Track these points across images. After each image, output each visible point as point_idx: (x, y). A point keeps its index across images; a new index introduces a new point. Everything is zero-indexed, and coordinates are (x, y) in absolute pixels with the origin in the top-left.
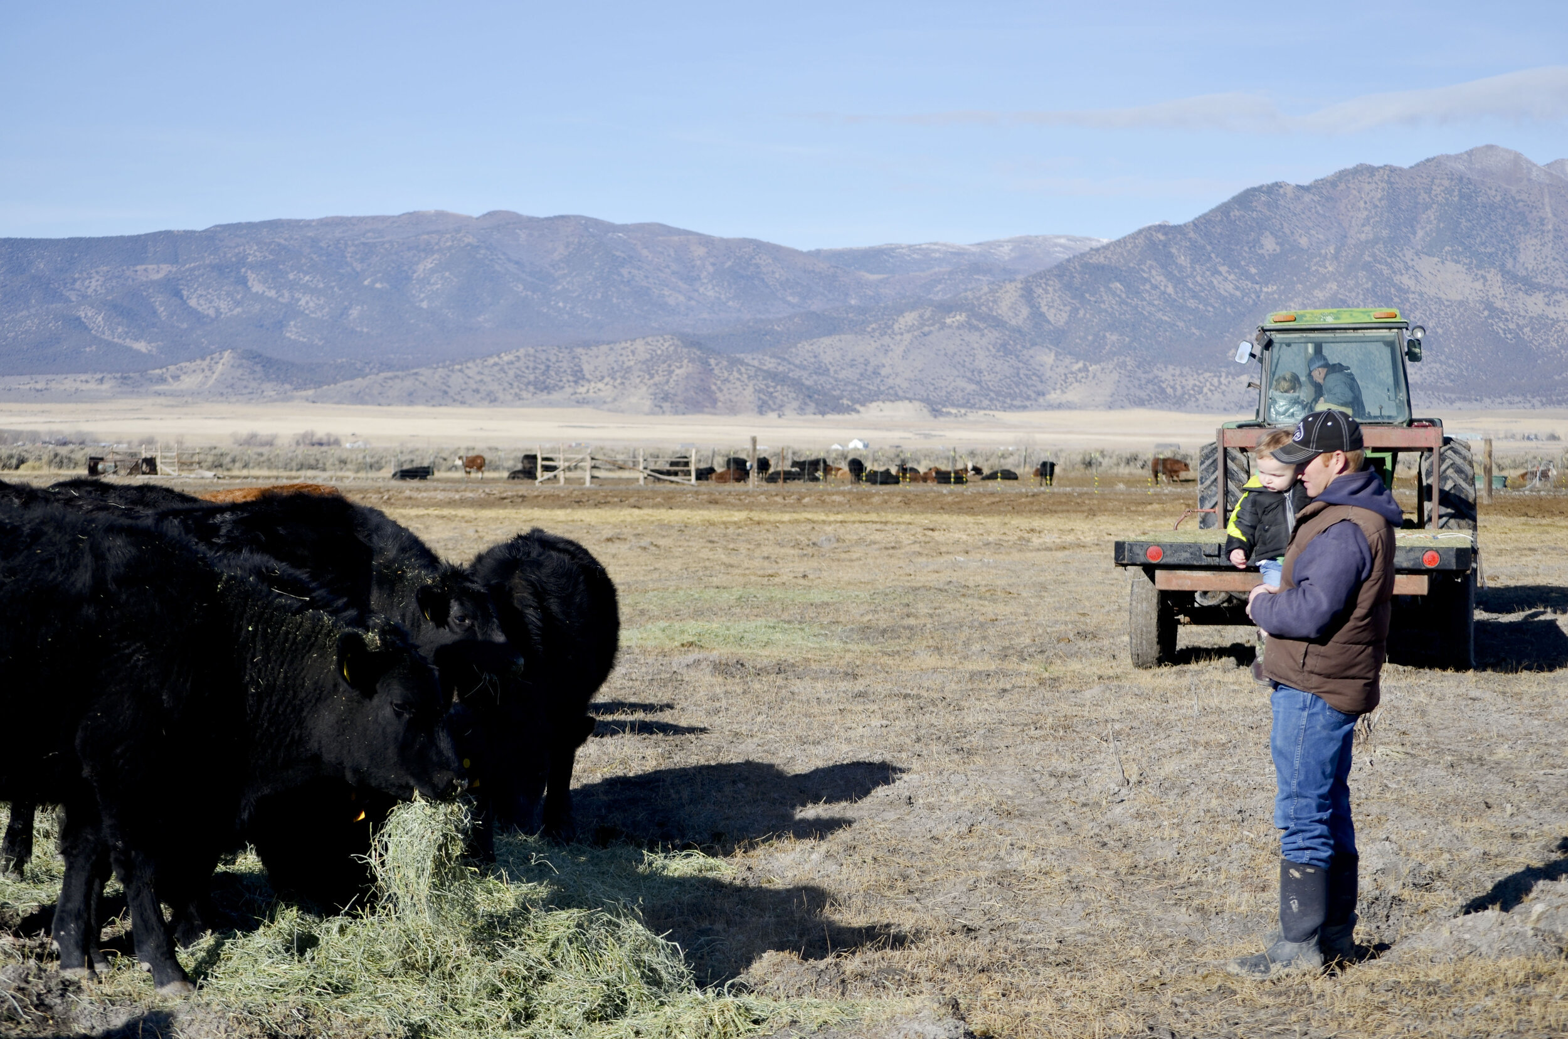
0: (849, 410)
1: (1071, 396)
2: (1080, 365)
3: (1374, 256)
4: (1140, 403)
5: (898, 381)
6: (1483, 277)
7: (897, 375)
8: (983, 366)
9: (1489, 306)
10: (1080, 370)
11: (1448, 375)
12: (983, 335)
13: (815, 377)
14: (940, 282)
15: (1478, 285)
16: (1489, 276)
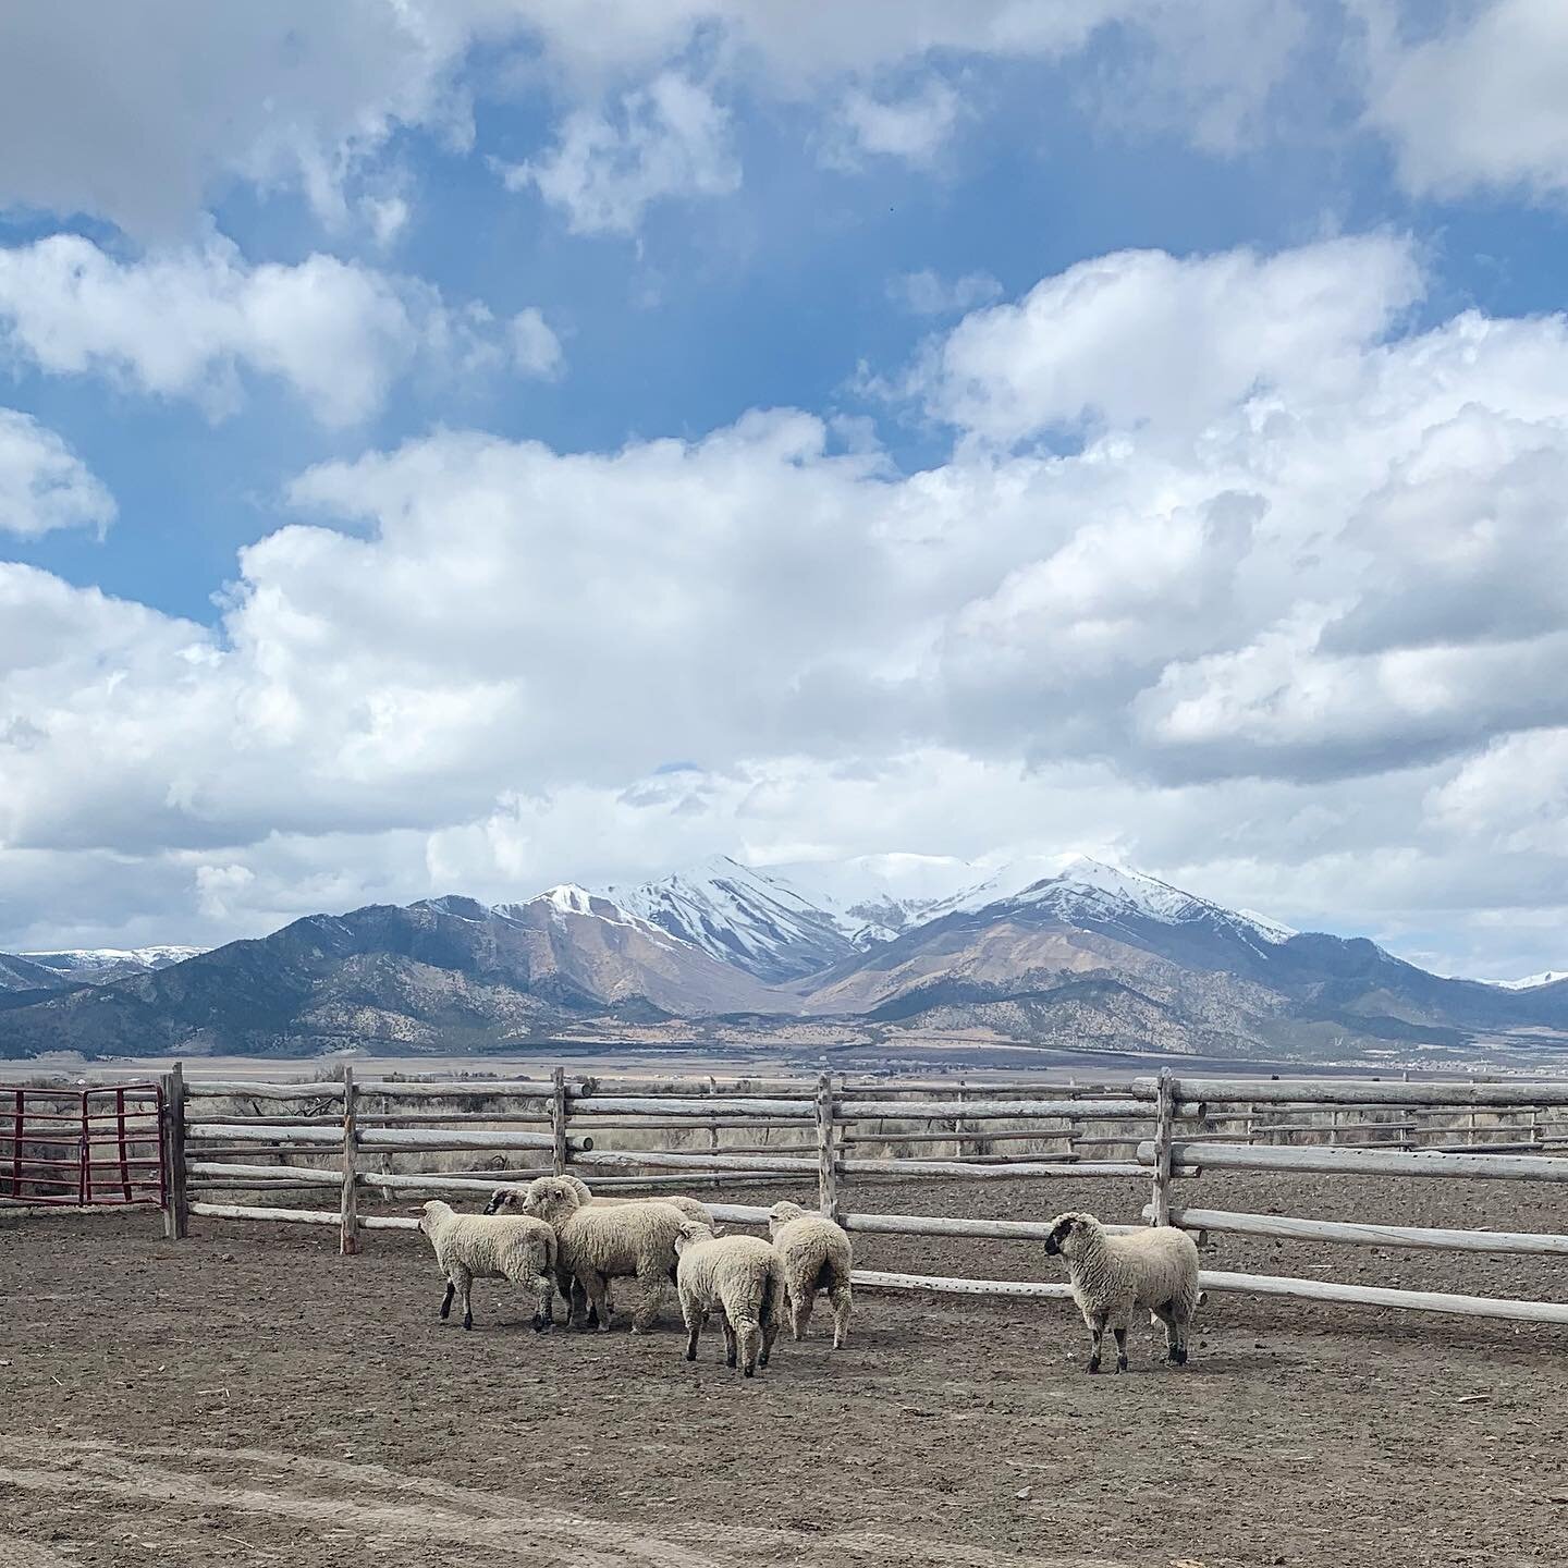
0: (29, 1057)
1: (184, 1048)
2: (192, 1027)
3: (383, 961)
4: (232, 1053)
5: (67, 1037)
6: (453, 976)
7: (66, 1034)
8: (126, 1029)
9: (455, 994)
10: (191, 1032)
11: (432, 1037)
12: (125, 1009)
13: (9, 1035)
14: (104, 975)
15: (450, 980)
16: (457, 975)
